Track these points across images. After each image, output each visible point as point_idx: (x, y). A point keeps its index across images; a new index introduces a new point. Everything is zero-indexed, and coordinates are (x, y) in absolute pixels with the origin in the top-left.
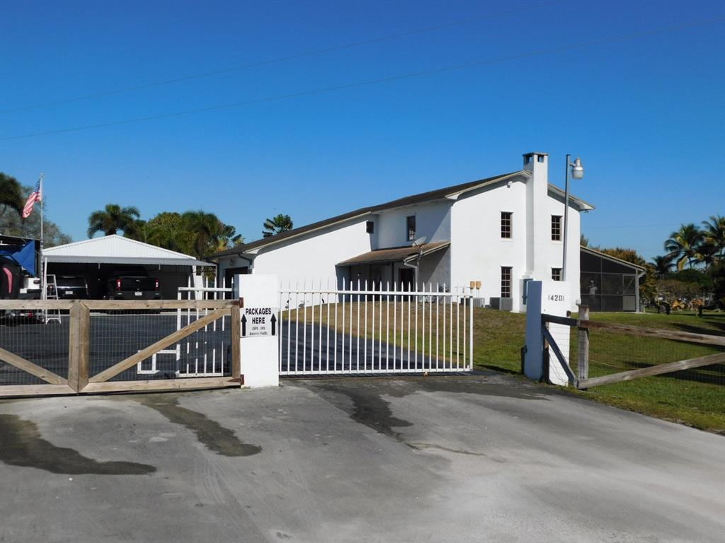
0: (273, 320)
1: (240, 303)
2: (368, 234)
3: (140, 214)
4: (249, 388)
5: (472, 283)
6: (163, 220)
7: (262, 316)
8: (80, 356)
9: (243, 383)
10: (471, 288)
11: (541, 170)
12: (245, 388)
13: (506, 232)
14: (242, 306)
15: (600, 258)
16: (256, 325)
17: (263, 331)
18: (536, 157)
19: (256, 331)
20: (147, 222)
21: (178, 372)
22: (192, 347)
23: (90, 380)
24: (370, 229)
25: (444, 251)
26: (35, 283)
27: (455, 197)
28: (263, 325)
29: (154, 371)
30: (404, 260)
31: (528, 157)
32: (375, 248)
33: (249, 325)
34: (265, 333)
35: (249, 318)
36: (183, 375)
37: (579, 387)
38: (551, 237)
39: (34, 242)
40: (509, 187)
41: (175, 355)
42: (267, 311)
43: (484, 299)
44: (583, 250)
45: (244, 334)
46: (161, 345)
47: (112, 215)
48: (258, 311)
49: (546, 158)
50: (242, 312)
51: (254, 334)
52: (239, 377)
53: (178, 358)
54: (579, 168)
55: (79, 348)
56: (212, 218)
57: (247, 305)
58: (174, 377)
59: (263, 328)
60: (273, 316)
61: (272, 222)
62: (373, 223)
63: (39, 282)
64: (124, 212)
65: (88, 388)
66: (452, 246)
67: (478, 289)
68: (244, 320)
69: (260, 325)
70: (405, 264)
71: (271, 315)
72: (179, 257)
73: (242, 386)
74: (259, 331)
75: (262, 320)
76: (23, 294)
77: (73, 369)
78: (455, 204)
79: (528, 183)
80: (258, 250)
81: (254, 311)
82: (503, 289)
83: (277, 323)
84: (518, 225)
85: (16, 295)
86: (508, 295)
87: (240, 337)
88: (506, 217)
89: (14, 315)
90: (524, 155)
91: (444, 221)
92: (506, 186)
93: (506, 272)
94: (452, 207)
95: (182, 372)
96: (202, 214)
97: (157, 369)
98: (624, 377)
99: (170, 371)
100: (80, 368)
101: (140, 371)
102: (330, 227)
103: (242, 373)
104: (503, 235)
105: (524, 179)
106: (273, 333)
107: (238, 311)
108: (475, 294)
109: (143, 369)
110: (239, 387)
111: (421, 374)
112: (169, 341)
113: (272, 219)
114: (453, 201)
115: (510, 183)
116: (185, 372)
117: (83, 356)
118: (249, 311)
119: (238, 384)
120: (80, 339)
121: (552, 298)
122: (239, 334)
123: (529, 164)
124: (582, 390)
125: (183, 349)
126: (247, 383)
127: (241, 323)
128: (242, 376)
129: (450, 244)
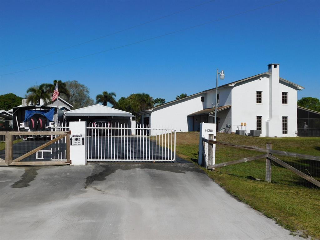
0: (83, 139)
1: (70, 133)
2: (202, 102)
3: (116, 95)
4: (73, 165)
5: (242, 123)
6: (132, 97)
7: (78, 138)
8: (9, 152)
9: (71, 163)
10: (242, 126)
11: (275, 72)
12: (72, 165)
13: (259, 100)
14: (70, 134)
15: (308, 112)
16: (76, 141)
17: (79, 143)
18: (273, 66)
19: (76, 143)
20: (126, 98)
21: (51, 159)
22: (57, 149)
23: (13, 161)
24: (203, 100)
25: (229, 109)
26: (52, 124)
27: (233, 85)
28: (79, 141)
29: (42, 158)
30: (209, 114)
31: (270, 66)
32: (205, 108)
33: (73, 141)
34: (80, 144)
35: (73, 138)
36: (53, 160)
37: (208, 169)
38: (282, 102)
39: (54, 108)
40: (260, 80)
41: (50, 152)
42: (80, 136)
43: (246, 131)
44: (299, 108)
45: (71, 144)
46: (39, 148)
47: (105, 96)
48: (77, 136)
49: (278, 66)
50: (71, 136)
51: (75, 145)
52: (69, 161)
53: (51, 153)
54: (223, 75)
55: (9, 149)
56: (147, 96)
57: (72, 133)
58: (50, 160)
59: (79, 142)
60: (83, 138)
61: (179, 97)
62: (204, 97)
63: (53, 124)
64: (110, 94)
65: (12, 164)
66: (232, 107)
67: (245, 126)
68: (71, 139)
69: (78, 141)
70: (210, 115)
71: (82, 137)
72: (124, 113)
73: (71, 165)
74: (77, 143)
75: (79, 139)
76: (47, 129)
77: (7, 157)
78: (234, 88)
79: (270, 77)
80: (152, 110)
81: (75, 136)
82: (257, 126)
83: (84, 141)
84: (265, 97)
85: (44, 129)
86: (260, 129)
87: (70, 146)
88: (259, 94)
89: (42, 137)
90: (268, 65)
91: (229, 96)
92: (259, 80)
93: (259, 119)
94: (232, 90)
95: (53, 159)
96: (144, 94)
97: (43, 157)
98: (224, 164)
99: (48, 158)
100: (9, 156)
101: (37, 158)
102: (184, 100)
103: (71, 160)
104: (257, 102)
105: (268, 76)
106: (83, 144)
107: (69, 136)
108: (243, 128)
109: (38, 157)
110: (69, 165)
111: (152, 162)
112: (43, 147)
113: (179, 96)
114: (232, 87)
115: (261, 78)
116: (54, 159)
117: (10, 152)
118: (73, 136)
119: (69, 164)
120: (9, 146)
121: (207, 131)
122: (69, 144)
123: (270, 69)
124: (209, 170)
125: (53, 150)
126: (73, 163)
127: (70, 140)
128: (71, 161)
129: (231, 106)
